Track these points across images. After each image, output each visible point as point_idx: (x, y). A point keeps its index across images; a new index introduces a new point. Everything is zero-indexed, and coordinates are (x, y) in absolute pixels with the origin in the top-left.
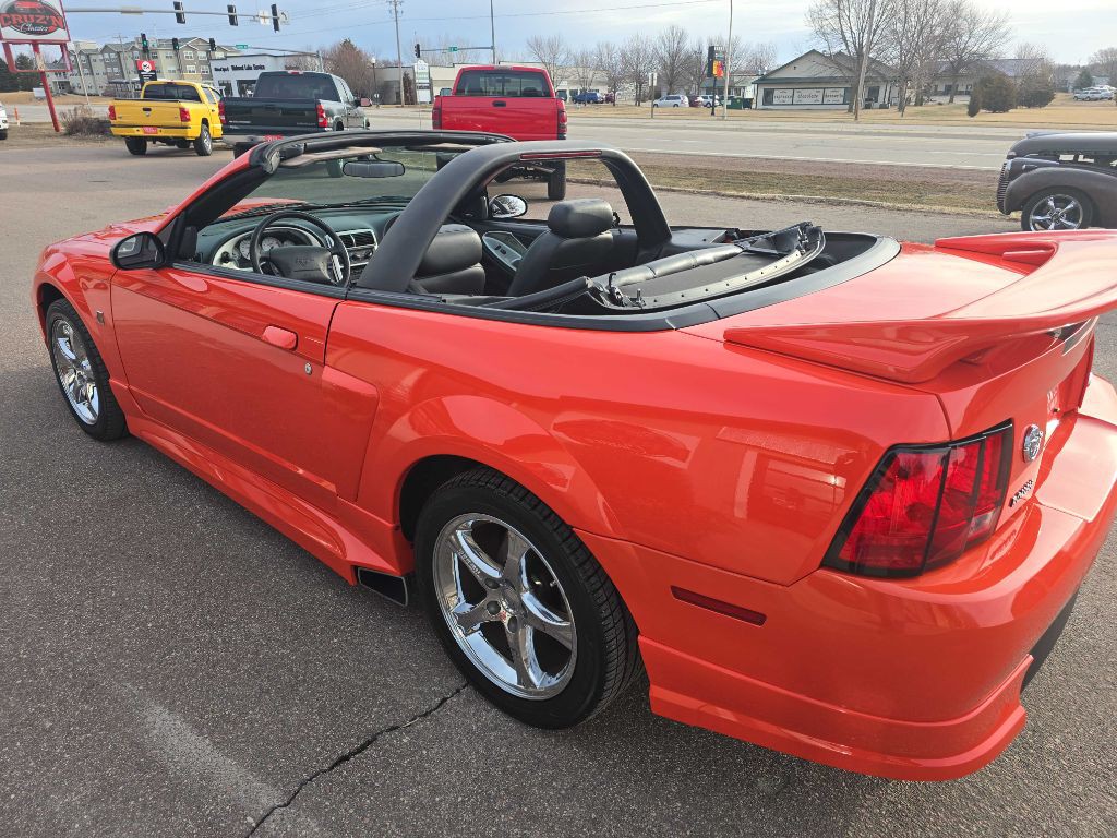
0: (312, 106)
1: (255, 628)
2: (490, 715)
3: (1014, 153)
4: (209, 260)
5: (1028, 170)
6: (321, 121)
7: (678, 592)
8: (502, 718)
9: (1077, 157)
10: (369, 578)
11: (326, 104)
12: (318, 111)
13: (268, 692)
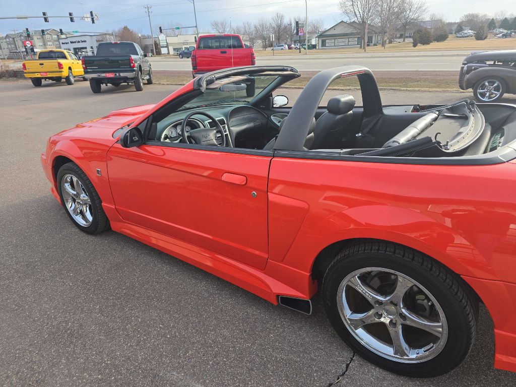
0: (128, 58)
2: (377, 372)
3: (466, 62)
4: (159, 139)
5: (475, 69)
6: (132, 65)
9: (495, 62)
11: (133, 57)
12: (130, 60)
13: (252, 370)
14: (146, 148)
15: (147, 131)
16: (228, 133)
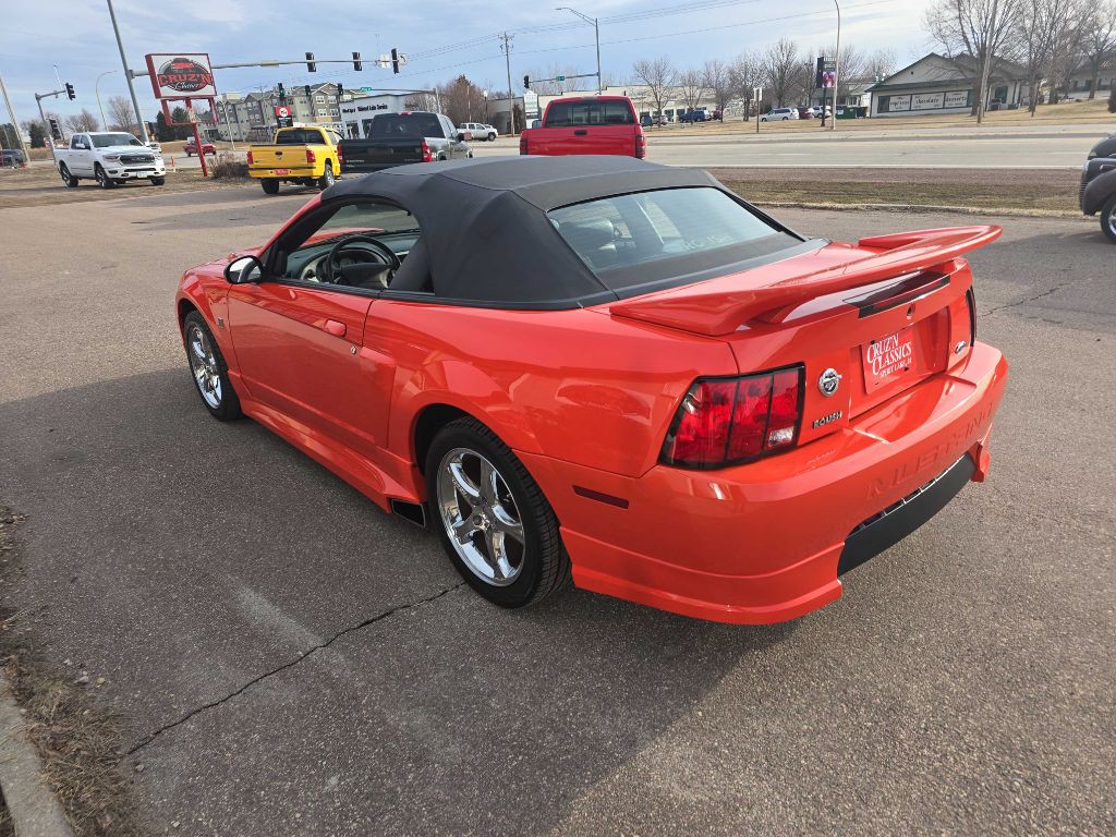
0: (418, 144)
1: (320, 545)
3: (1095, 154)
4: (298, 276)
5: (1105, 170)
6: (425, 157)
7: (579, 490)
8: (484, 603)
10: (399, 506)
11: (429, 141)
12: (423, 147)
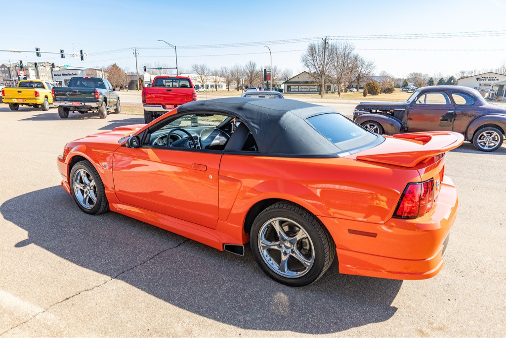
14: (142, 149)
15: (144, 140)
16: (199, 145)
